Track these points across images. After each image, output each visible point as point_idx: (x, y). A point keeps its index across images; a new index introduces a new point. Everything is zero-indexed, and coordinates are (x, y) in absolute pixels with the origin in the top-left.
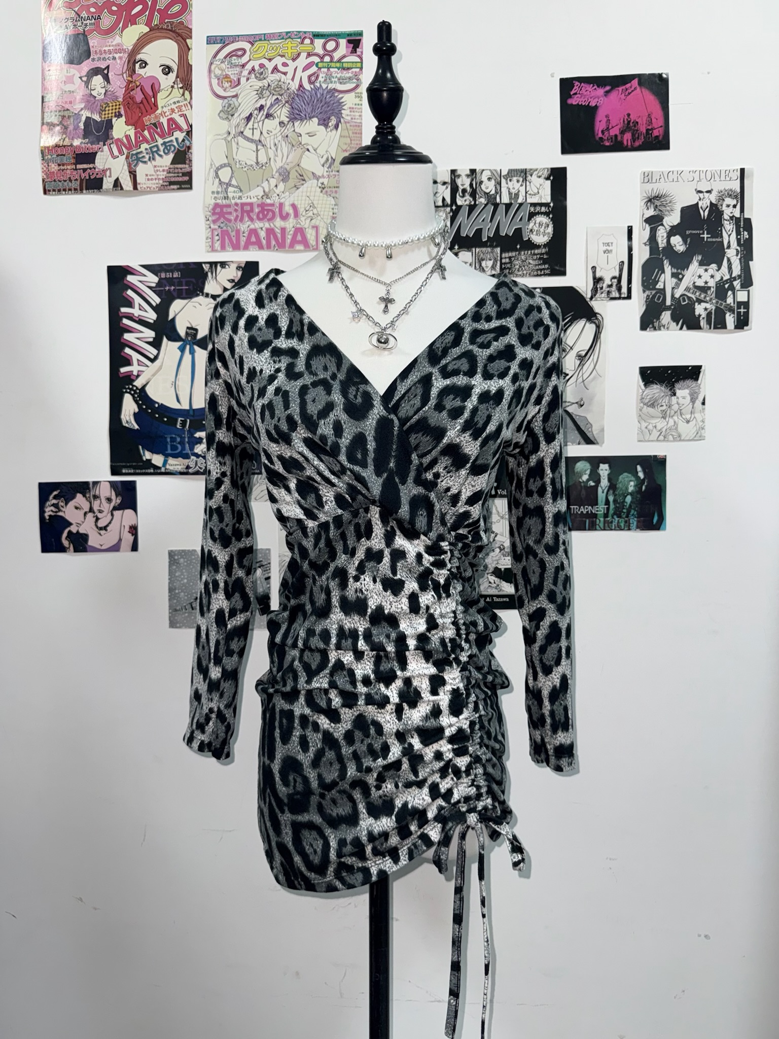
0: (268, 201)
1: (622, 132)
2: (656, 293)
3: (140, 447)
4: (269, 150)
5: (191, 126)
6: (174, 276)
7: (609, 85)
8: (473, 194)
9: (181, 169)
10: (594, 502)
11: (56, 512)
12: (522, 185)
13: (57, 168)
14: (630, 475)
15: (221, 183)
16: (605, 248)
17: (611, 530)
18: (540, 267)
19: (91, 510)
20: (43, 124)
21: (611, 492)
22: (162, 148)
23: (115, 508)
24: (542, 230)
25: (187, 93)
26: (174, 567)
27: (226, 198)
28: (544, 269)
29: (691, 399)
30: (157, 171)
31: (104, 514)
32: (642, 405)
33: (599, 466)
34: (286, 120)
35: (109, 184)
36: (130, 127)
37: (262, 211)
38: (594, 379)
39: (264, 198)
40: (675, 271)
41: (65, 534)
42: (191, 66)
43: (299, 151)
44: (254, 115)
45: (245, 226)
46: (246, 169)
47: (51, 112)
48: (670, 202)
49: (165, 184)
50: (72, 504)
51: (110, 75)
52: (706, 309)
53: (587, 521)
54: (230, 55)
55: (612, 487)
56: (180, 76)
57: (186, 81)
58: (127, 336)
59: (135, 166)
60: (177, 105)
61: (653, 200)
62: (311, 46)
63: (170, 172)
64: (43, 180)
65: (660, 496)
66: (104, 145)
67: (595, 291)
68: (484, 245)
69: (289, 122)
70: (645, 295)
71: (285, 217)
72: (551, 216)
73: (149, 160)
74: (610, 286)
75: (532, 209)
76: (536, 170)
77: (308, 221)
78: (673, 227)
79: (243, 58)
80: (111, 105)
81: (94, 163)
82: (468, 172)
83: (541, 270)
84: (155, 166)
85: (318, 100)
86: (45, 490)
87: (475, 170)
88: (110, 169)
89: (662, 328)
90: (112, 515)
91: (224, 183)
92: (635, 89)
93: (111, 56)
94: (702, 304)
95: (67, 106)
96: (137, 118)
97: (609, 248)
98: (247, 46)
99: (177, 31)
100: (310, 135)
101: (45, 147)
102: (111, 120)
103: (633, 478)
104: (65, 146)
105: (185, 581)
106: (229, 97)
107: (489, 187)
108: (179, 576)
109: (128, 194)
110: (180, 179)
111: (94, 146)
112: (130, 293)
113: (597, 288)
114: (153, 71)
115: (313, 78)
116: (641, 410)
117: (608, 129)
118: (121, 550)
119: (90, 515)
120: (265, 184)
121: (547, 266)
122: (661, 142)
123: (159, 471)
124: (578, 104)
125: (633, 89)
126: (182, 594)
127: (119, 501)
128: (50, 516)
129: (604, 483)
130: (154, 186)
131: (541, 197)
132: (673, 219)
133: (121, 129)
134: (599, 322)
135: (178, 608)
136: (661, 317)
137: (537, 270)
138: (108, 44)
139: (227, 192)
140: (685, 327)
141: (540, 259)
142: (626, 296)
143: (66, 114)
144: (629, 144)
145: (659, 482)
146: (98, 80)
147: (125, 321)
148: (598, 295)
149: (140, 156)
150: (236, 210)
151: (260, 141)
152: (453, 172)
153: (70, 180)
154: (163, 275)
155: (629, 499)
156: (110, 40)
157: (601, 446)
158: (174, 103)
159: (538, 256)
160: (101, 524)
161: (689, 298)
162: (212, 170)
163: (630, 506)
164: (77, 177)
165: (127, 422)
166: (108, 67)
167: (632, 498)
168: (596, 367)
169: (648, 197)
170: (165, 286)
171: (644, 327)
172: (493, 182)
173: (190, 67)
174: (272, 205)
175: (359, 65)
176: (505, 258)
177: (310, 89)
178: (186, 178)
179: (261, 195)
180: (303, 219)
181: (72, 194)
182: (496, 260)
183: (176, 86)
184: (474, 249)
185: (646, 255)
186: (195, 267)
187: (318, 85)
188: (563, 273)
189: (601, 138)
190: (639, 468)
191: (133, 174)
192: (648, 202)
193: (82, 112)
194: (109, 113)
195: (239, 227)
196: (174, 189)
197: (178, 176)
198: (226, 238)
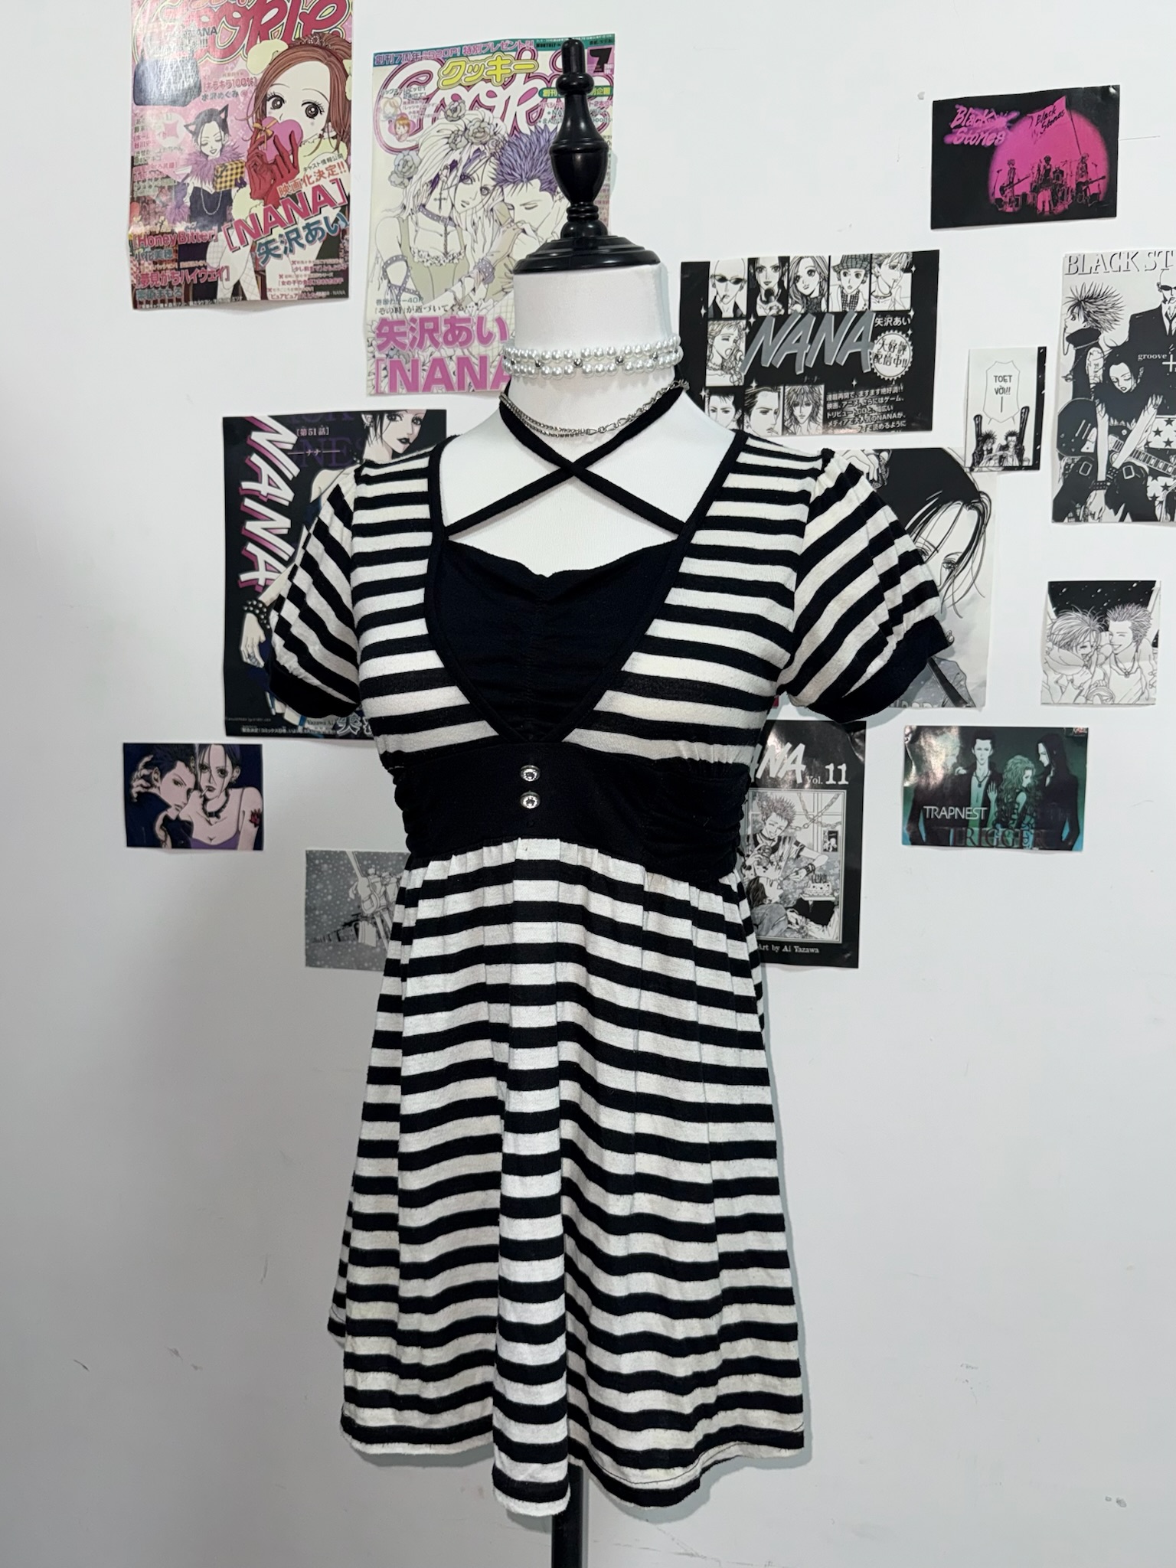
0: (461, 314)
1: (1036, 190)
2: (1081, 460)
3: (268, 695)
4: (464, 232)
5: (348, 198)
6: (320, 433)
7: (1016, 110)
8: (784, 299)
9: (332, 265)
10: (965, 801)
11: (147, 788)
12: (863, 282)
13: (151, 267)
14: (1026, 759)
15: (390, 286)
16: (998, 385)
17: (992, 847)
18: (890, 416)
19: (197, 786)
20: (132, 200)
21: (993, 785)
22: (303, 234)
23: (231, 785)
24: (894, 355)
25: (343, 145)
26: (314, 876)
27: (398, 310)
28: (895, 420)
29: (1134, 638)
30: (297, 269)
31: (216, 792)
32: (1050, 644)
33: (975, 743)
34: (491, 184)
35: (225, 291)
36: (257, 202)
37: (452, 330)
38: (972, 599)
39: (455, 308)
40: (1116, 423)
41: (159, 821)
42: (350, 102)
43: (510, 233)
44: (443, 178)
45: (425, 355)
46: (428, 264)
47: (144, 181)
48: (1111, 308)
49: (309, 289)
50: (170, 776)
51: (229, 120)
52: (1166, 487)
53: (952, 831)
54: (408, 82)
55: (996, 777)
56: (333, 119)
57: (341, 128)
58: (251, 526)
59: (263, 262)
60: (328, 164)
61: (1082, 303)
62: (533, 62)
63: (315, 272)
64: (133, 287)
65: (1076, 795)
66: (220, 230)
67: (978, 456)
68: (798, 380)
69: (495, 186)
70: (1063, 464)
71: (486, 340)
72: (910, 332)
73: (285, 252)
74: (1004, 448)
75: (879, 322)
76: (889, 256)
78: (1115, 350)
79: (428, 86)
80: (229, 167)
81: (204, 258)
82: (776, 262)
83: (890, 421)
84: (294, 262)
85: (541, 151)
86: (133, 754)
87: (788, 258)
88: (227, 268)
89: (1090, 518)
90: (227, 795)
91: (396, 286)
92: (1061, 114)
93: (231, 90)
94: (1159, 478)
95: (166, 172)
96: (268, 186)
97: (1004, 385)
98: (433, 66)
99: (330, 47)
100: (528, 207)
101: (135, 236)
102: (230, 191)
103: (1031, 765)
104: (162, 234)
105: (330, 897)
106: (405, 149)
107: (809, 285)
108: (319, 890)
109: (253, 306)
110: (331, 282)
111: (204, 233)
112: (255, 458)
113: (983, 451)
114: (292, 112)
115: (534, 115)
116: (1048, 653)
117: (1011, 184)
118: (239, 846)
119: (195, 794)
120: (457, 288)
121: (900, 415)
122: (1103, 206)
123: (294, 732)
124: (962, 144)
125: (1057, 114)
126: (325, 916)
127: (236, 774)
128: (139, 793)
129: (983, 770)
130: (292, 293)
131: (895, 301)
132: (1116, 334)
133: (244, 205)
134: (985, 507)
135: (318, 938)
136: (1089, 501)
137: (884, 421)
138: (226, 72)
139: (399, 304)
140: (1128, 517)
141: (889, 403)
142: (1031, 464)
143: (166, 183)
144: (1047, 209)
145: (1074, 772)
146: (212, 129)
147: (248, 503)
148: (983, 463)
149: (272, 246)
150: (412, 329)
151: (450, 219)
152: (752, 262)
153: (171, 287)
154: (304, 432)
155: (1022, 798)
156: (230, 66)
157: (980, 711)
158: (324, 162)
159: (887, 398)
160: (212, 807)
161: (1138, 469)
162: (378, 266)
163: (1024, 807)
164: (181, 281)
165: (249, 656)
166: (226, 109)
167: (1028, 797)
168: (976, 582)
169: (1076, 299)
170: (307, 450)
171: (1059, 515)
172: (817, 276)
173: (348, 103)
174: (467, 320)
175: (607, 91)
176: (833, 401)
177: (529, 133)
178: (339, 280)
179: (450, 305)
181: (173, 307)
182: (816, 406)
183: (326, 135)
184: (782, 388)
185: (1067, 396)
186: (352, 419)
187: (543, 127)
188: (927, 425)
189: (999, 200)
190: (1042, 748)
191: (261, 275)
192: (1074, 306)
193: (188, 181)
194: (225, 182)
195: (416, 356)
196: (321, 298)
197: (328, 277)
198: (398, 373)
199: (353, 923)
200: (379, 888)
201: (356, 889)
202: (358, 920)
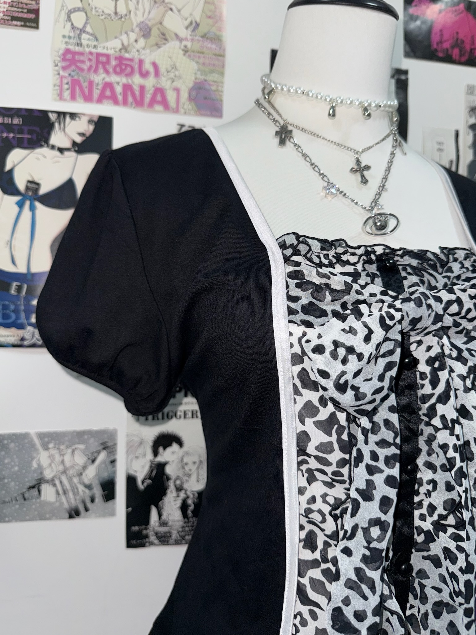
0: (127, 55)
1: (452, 47)
4: (130, 2)
6: (14, 122)
9: (26, 4)
16: (438, 147)
37: (120, 65)
45: (99, 78)
49: (6, 18)
61: (474, 110)
63: (12, 6)
77: (169, 83)
91: (78, 28)
92: (462, 12)
97: (441, 147)
110: (25, 16)
117: (441, 42)
125: (460, 11)
126: (13, 484)
135: (7, 500)
139: (80, 39)
144: (457, 58)
150: (90, 60)
154: (1, 120)
162: (63, 12)
169: (471, 107)
170: (3, 132)
174: (131, 60)
178: (32, 16)
179: (119, 48)
180: (164, 79)
185: (470, 157)
186: (39, 114)
189: (436, 49)
192: (470, 111)
195: (92, 78)
196: (16, 25)
197: (22, 12)
198: (77, 88)
199: (37, 486)
200: (58, 458)
201: (39, 460)
202: (40, 483)
